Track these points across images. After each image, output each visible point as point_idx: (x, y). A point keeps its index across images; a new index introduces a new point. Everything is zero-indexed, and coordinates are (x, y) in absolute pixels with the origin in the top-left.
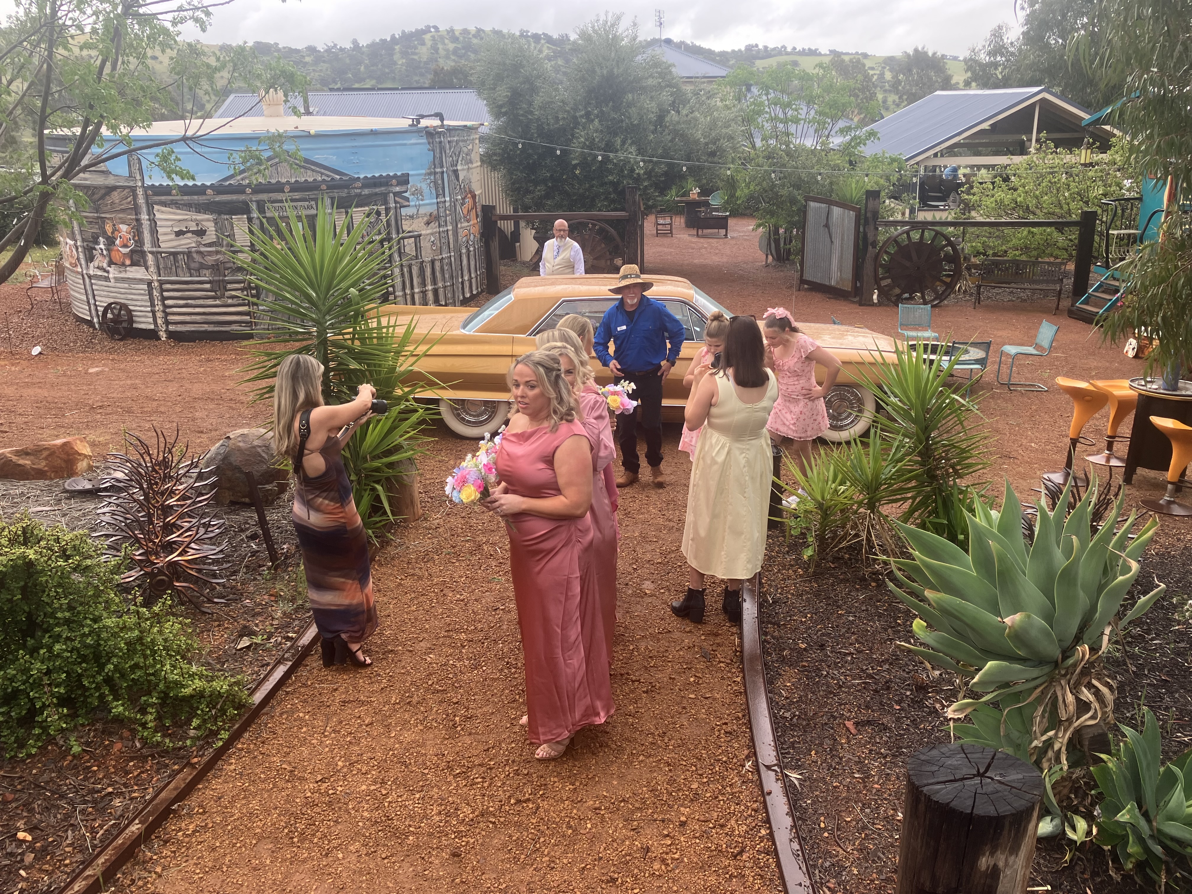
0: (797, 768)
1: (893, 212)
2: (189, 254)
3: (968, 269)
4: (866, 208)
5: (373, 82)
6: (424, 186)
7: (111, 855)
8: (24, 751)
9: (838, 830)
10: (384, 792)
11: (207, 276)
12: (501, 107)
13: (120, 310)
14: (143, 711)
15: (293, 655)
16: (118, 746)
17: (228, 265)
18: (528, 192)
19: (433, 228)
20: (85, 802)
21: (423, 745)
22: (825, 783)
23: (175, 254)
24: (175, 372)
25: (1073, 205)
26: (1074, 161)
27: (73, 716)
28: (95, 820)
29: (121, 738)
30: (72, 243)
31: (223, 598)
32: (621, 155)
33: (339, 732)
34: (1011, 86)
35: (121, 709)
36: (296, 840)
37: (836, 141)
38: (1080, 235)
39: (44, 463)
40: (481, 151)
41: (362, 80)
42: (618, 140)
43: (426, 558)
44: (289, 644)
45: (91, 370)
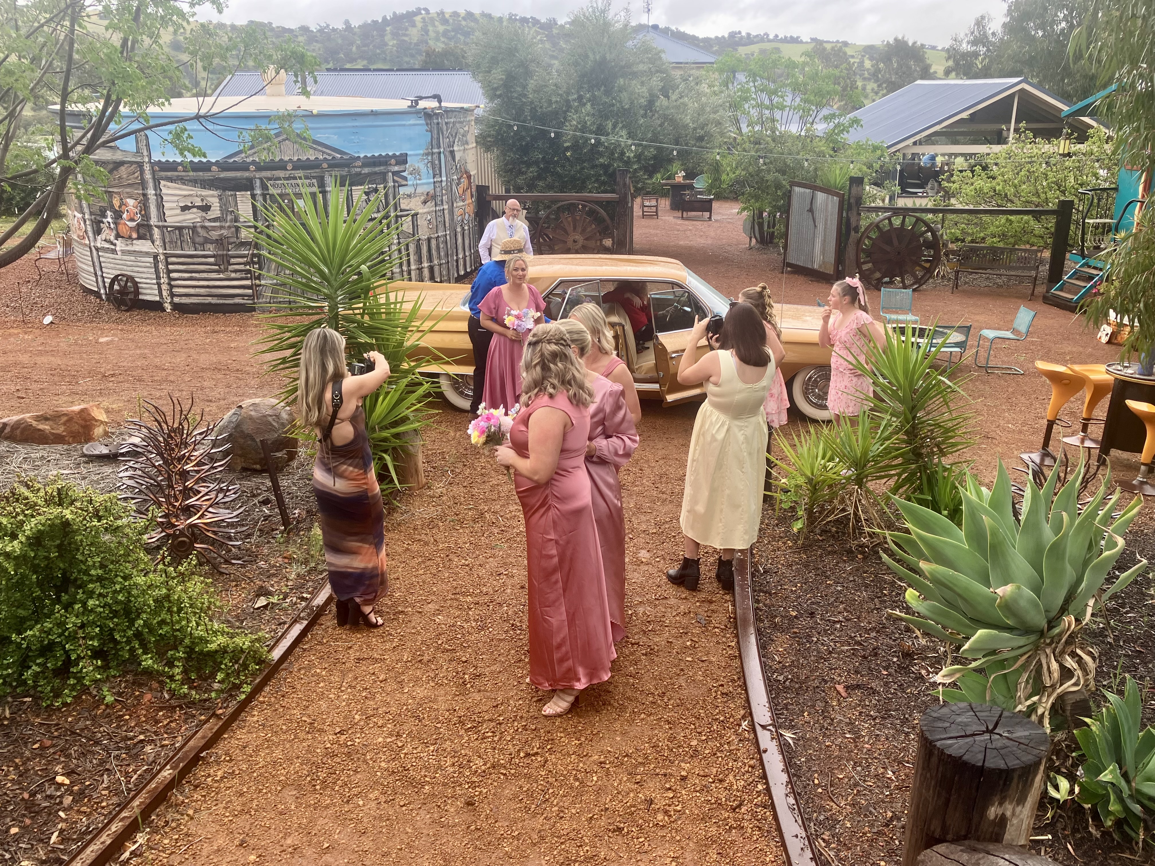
0: (791, 727)
1: (874, 198)
2: (194, 228)
3: (947, 255)
4: (850, 193)
5: (365, 62)
6: (421, 166)
7: (146, 798)
8: (60, 700)
9: (831, 786)
10: (400, 744)
11: (211, 250)
12: (496, 89)
13: (127, 282)
14: (170, 664)
15: (309, 615)
16: (148, 696)
17: (232, 240)
18: (521, 173)
19: (430, 206)
20: (119, 749)
21: (435, 701)
22: (818, 743)
23: (180, 229)
24: (182, 343)
25: (1050, 194)
26: (1052, 151)
27: (105, 667)
28: (129, 765)
29: (151, 689)
30: (80, 216)
31: (239, 559)
32: (613, 139)
33: (355, 687)
34: (992, 77)
35: (150, 662)
36: (318, 787)
37: (821, 128)
38: (1057, 223)
39: (62, 428)
40: (476, 132)
41: (352, 60)
42: (610, 125)
43: (431, 524)
44: (304, 604)
45: (101, 340)
